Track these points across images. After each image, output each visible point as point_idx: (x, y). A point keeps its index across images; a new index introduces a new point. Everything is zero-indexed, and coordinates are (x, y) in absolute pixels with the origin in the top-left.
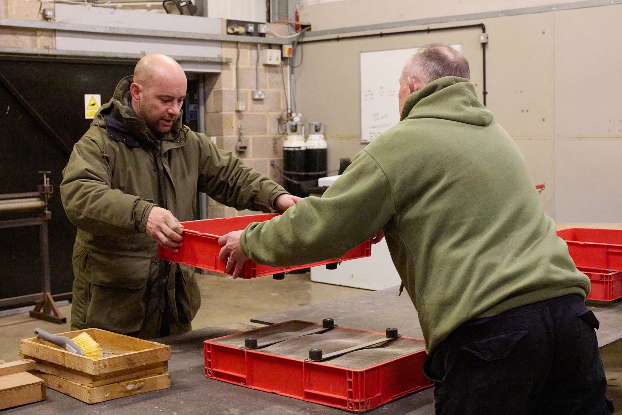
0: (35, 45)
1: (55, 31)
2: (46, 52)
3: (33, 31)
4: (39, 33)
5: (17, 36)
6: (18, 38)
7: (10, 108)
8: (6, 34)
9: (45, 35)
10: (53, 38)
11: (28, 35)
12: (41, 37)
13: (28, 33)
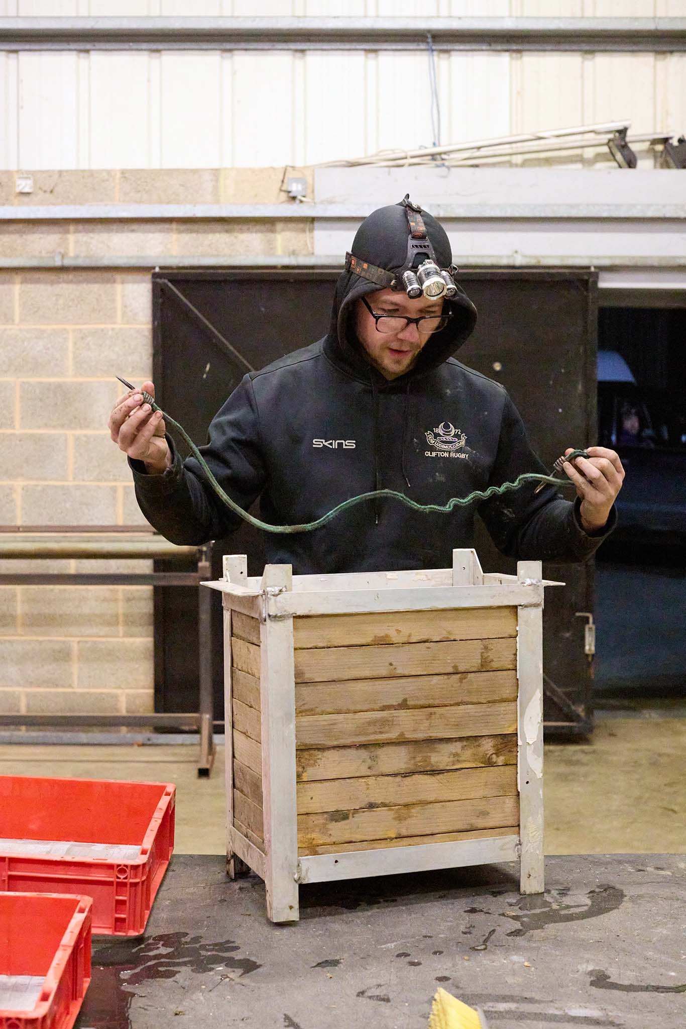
0: (270, 249)
1: (313, 220)
2: (292, 261)
3: (268, 223)
4: (279, 226)
5: (235, 234)
6: (236, 237)
7: (210, 366)
8: (214, 232)
9: (289, 230)
10: (308, 233)
11: (256, 232)
12: (284, 233)
13: (258, 227)
